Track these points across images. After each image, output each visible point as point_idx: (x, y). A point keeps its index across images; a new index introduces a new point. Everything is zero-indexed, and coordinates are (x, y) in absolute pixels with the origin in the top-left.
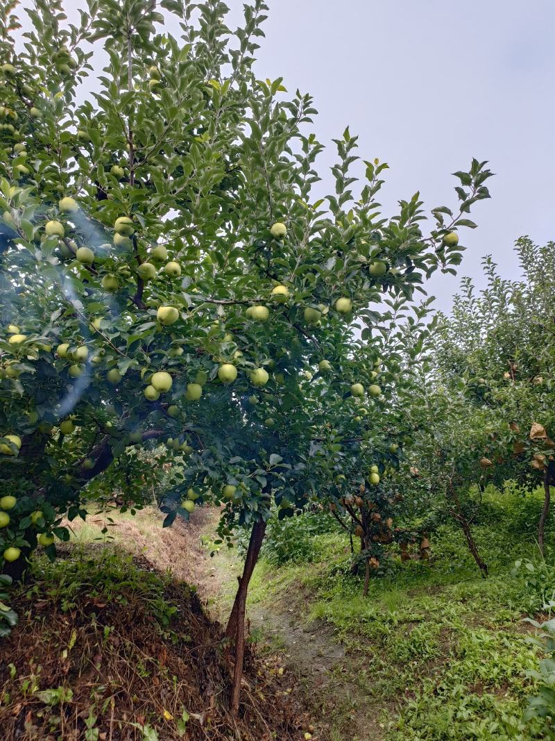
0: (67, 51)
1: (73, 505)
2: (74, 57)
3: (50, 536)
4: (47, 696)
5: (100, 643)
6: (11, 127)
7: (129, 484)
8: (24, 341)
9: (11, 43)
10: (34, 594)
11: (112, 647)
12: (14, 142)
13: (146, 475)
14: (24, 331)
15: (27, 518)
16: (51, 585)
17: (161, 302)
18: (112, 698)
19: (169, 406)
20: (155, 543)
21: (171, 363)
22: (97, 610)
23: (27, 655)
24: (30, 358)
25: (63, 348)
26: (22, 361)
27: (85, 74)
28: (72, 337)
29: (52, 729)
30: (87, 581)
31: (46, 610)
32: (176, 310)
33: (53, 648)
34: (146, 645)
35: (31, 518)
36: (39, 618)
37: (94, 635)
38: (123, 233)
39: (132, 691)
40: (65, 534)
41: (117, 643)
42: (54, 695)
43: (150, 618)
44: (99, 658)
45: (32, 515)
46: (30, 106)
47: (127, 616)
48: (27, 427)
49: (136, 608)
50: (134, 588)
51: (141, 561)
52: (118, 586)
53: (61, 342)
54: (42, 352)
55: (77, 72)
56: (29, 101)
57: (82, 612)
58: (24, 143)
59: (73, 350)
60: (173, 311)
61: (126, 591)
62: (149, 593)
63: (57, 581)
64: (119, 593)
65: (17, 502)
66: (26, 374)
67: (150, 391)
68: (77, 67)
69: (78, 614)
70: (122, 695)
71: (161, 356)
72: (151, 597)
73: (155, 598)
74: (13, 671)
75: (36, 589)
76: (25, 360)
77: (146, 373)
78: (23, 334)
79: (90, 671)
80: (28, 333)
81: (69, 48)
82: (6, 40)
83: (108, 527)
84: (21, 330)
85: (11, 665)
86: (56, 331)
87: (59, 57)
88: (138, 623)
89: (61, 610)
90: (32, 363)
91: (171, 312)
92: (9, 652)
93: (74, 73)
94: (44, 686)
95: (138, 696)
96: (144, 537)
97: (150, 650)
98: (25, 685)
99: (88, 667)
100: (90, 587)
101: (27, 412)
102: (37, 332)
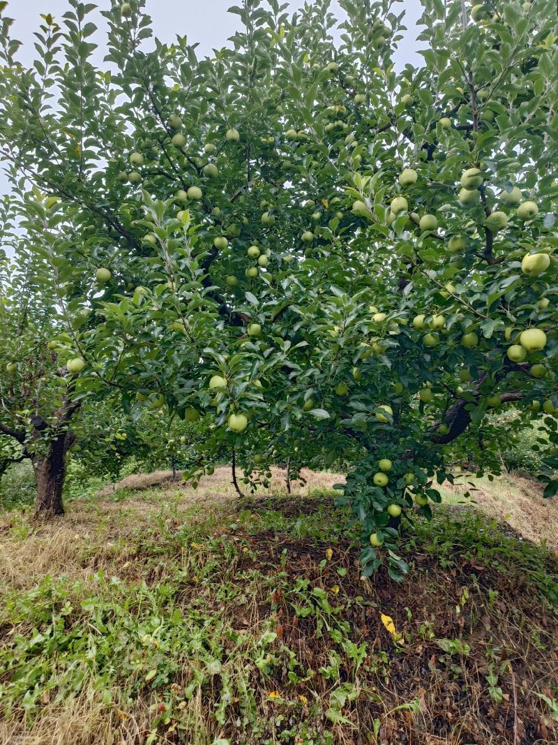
0: (381, 23)
1: (439, 469)
2: (388, 24)
3: (424, 497)
4: (445, 644)
5: (485, 604)
6: (340, 122)
7: (482, 449)
8: (386, 319)
9: (330, 41)
10: (412, 547)
11: (499, 611)
12: (345, 136)
13: (500, 440)
14: (382, 309)
15: (402, 480)
16: (425, 540)
17: (526, 251)
18: (508, 662)
19: (532, 365)
20: (512, 510)
21: (542, 317)
22: (477, 572)
23: (419, 602)
24: (392, 333)
25: (419, 319)
26: (385, 338)
27: (400, 38)
28: (426, 307)
29: (456, 677)
30: (457, 541)
31: (425, 563)
32: (546, 256)
33: (441, 601)
34: (536, 617)
35: (405, 479)
36: (422, 569)
37: (478, 596)
38: (470, 187)
39: (529, 660)
40: (437, 496)
41: (503, 608)
42: (451, 645)
43: (534, 589)
44: (487, 619)
45: (405, 477)
46: (353, 95)
47: (509, 583)
48: (395, 397)
49: (518, 578)
50: (509, 556)
51: (506, 528)
52: (491, 551)
53: (416, 314)
54: (401, 326)
55: (392, 40)
56: (352, 91)
57: (461, 572)
58: (352, 134)
59: (429, 321)
60: (542, 257)
61: (501, 557)
62: (527, 564)
63: (430, 539)
64: (495, 559)
65: (393, 463)
66: (390, 348)
67: (515, 351)
68: (392, 34)
69: (458, 572)
70: (519, 661)
71: (528, 312)
72: (531, 569)
73: (535, 570)
74: (409, 614)
75: (413, 542)
76: (388, 336)
77: (512, 333)
78: (382, 312)
79: (480, 630)
80: (386, 310)
81: (382, 19)
82: (326, 41)
83: (470, 492)
84: (379, 309)
85: (407, 609)
86: (411, 304)
87: (374, 32)
88: (521, 592)
89: (440, 566)
90: (394, 337)
91: (540, 260)
92: (402, 596)
93: (389, 42)
94: (439, 635)
95: (537, 666)
96: (499, 503)
97: (541, 622)
98: (422, 630)
99: (478, 626)
100: (462, 548)
101: (392, 383)
102: (393, 309)
